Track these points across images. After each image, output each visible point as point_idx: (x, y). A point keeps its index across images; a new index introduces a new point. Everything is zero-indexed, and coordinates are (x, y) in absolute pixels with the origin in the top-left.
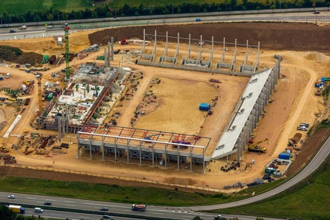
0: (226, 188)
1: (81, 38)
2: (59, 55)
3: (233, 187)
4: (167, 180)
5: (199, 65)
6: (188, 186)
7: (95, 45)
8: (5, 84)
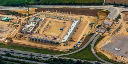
1: (33, 10)
2: (27, 14)
3: (66, 50)
4: (50, 48)
5: (61, 18)
6: (55, 49)
7: (36, 12)
8: (13, 21)
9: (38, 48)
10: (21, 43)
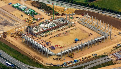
0: (46, 64)
4: (35, 56)
5: (93, 28)
6: (37, 60)
8: (36, 17)
9: (22, 53)
10: (12, 42)
